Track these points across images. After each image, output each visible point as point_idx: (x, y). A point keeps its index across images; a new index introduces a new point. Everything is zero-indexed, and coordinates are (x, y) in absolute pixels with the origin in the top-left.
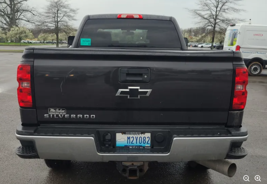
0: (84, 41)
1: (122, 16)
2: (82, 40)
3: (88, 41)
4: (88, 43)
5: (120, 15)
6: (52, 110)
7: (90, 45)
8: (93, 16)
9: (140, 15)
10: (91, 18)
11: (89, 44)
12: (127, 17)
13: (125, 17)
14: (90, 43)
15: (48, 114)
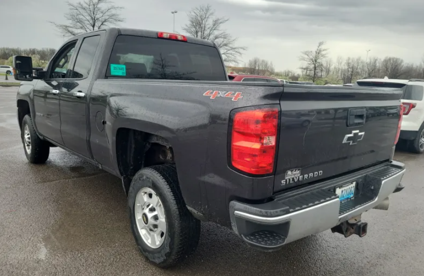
0: (115, 68)
1: (165, 36)
2: (113, 66)
3: (122, 69)
4: (121, 71)
5: (162, 34)
6: (289, 173)
7: (125, 75)
8: (125, 30)
9: (184, 37)
10: (122, 33)
11: (123, 73)
12: (170, 37)
13: (168, 36)
14: (125, 71)
15: (284, 179)
